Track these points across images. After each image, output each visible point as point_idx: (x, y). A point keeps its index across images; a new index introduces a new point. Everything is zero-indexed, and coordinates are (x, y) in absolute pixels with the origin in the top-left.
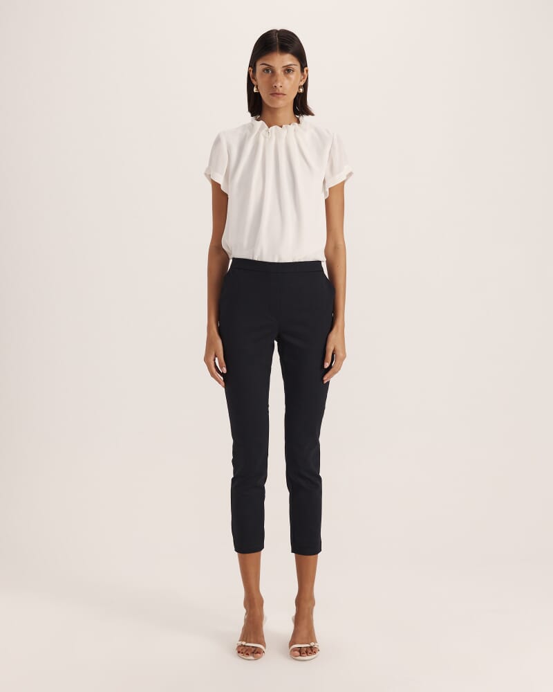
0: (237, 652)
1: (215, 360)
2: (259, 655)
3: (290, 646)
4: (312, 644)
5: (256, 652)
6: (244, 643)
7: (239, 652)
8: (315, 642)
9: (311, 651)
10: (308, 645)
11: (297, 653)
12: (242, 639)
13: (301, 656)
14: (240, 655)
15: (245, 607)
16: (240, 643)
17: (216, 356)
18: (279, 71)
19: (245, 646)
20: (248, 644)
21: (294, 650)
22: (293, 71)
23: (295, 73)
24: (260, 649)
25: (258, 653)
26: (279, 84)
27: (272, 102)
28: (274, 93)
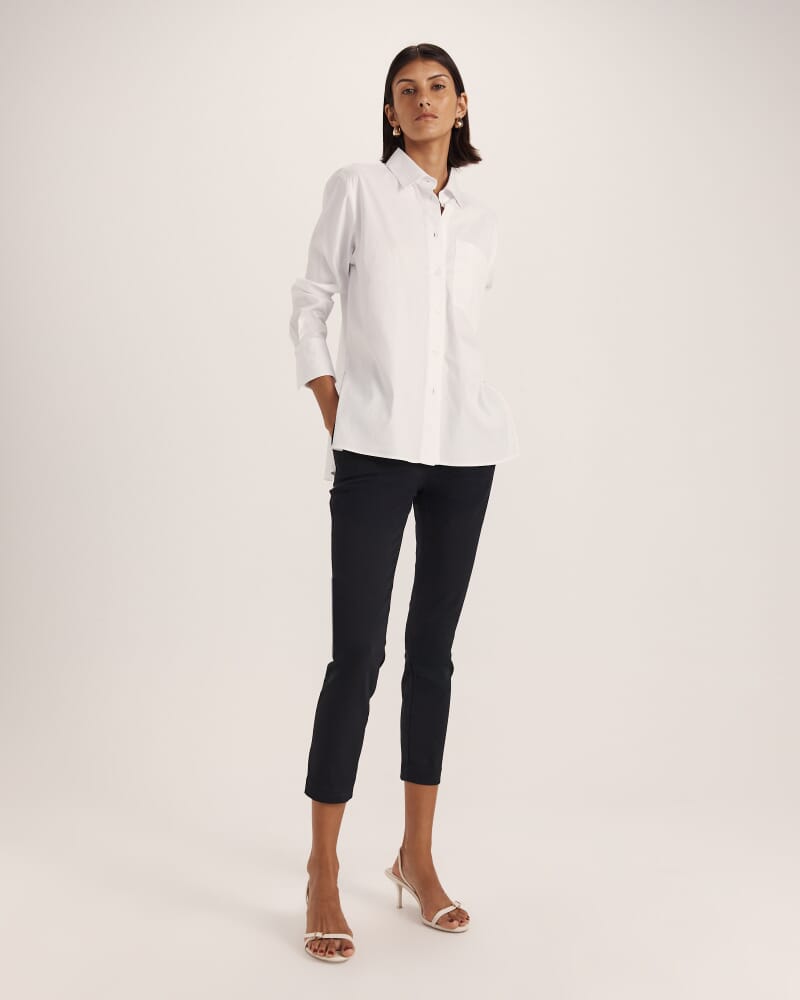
7: (313, 951)
14: (317, 954)
20: (327, 936)
22: (445, 87)
23: (447, 90)
25: (346, 949)
26: (425, 100)
27: (419, 129)
28: (421, 115)
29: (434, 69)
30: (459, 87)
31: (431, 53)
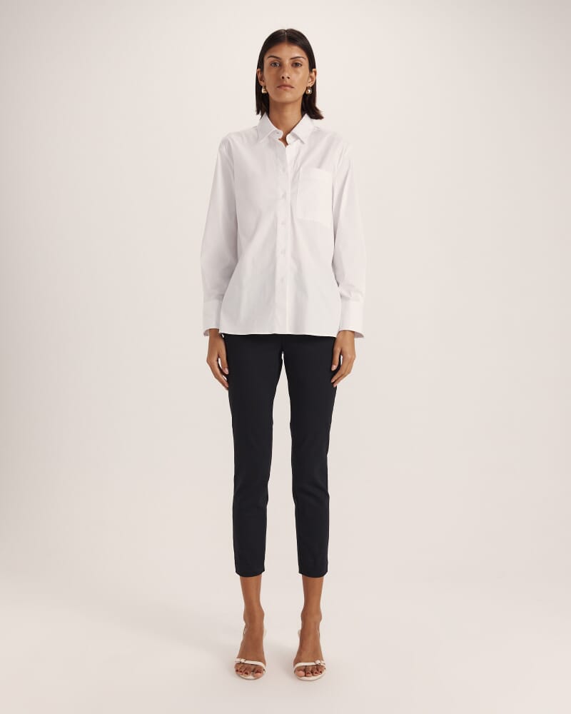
0: (234, 670)
1: (218, 361)
2: (259, 674)
3: (295, 664)
4: (318, 662)
5: (257, 671)
6: (243, 661)
7: (237, 671)
8: (322, 659)
9: (317, 670)
10: (313, 664)
11: (302, 673)
12: (240, 656)
13: (305, 676)
14: (239, 673)
15: (245, 619)
16: (238, 660)
17: (219, 357)
18: (287, 62)
19: (243, 663)
20: (247, 662)
21: (299, 669)
22: (301, 65)
23: (303, 67)
24: (261, 667)
25: (258, 672)
26: (286, 75)
27: (279, 95)
28: (282, 85)
29: (296, 52)
30: (312, 65)
31: (295, 38)
